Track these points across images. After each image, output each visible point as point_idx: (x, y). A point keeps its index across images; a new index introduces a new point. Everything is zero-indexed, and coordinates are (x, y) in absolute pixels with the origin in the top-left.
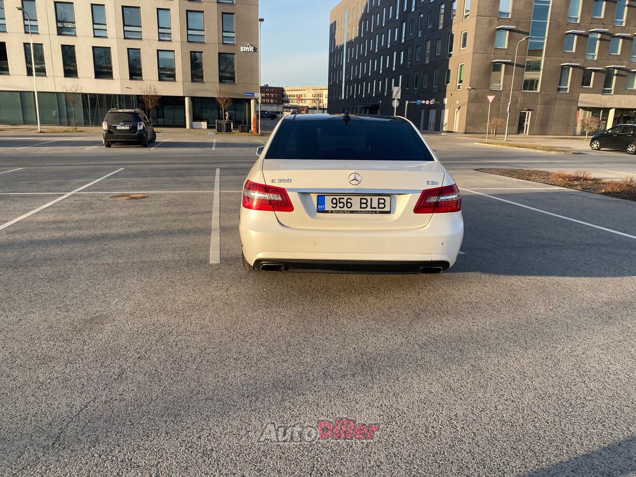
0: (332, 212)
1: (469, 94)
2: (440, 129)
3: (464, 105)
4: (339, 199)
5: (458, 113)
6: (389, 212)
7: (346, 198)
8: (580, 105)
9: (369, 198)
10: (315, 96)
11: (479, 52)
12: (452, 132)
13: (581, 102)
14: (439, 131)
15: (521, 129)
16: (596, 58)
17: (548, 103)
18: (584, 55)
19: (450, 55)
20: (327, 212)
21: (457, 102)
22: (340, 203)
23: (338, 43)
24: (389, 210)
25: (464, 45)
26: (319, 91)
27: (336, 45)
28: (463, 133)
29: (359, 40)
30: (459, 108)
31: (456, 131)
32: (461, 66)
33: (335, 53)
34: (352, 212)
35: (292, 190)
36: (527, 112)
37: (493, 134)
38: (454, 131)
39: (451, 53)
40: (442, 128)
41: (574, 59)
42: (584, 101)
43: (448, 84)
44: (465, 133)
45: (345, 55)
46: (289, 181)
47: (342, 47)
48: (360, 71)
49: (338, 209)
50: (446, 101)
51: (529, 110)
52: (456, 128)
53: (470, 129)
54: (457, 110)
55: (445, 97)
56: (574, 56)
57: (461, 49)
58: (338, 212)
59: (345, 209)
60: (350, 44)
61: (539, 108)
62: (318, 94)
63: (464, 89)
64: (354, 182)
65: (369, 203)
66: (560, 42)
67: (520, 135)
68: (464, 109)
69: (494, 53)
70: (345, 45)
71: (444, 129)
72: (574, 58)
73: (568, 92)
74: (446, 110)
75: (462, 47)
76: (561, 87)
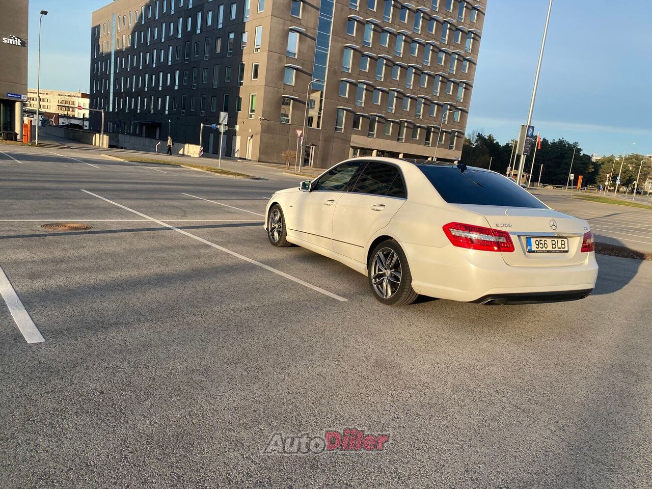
0: (537, 252)
1: (262, 125)
2: (232, 154)
3: (257, 134)
4: (540, 240)
5: (251, 140)
6: (567, 251)
7: (543, 239)
8: (352, 144)
9: (556, 240)
10: (62, 103)
11: (270, 85)
12: (245, 159)
13: (353, 142)
14: (231, 156)
15: (306, 161)
16: (363, 105)
17: (327, 140)
18: (354, 101)
19: (241, 84)
20: (533, 252)
21: (250, 130)
22: (541, 244)
23: (103, 49)
24: (567, 250)
25: (256, 76)
26: (68, 97)
27: (101, 51)
28: (256, 161)
29: (130, 51)
30: (252, 137)
31: (250, 158)
32: (253, 96)
33: (98, 60)
34: (548, 252)
35: (514, 233)
36: (311, 147)
37: (287, 165)
38: (247, 158)
39: (242, 81)
40: (234, 155)
41: (347, 104)
42: (355, 141)
43: (239, 112)
44: (259, 161)
45: (113, 64)
46: (510, 225)
47: (109, 55)
48: (133, 83)
49: (540, 249)
50: (237, 128)
51: (313, 145)
52: (249, 156)
53: (264, 158)
54: (249, 138)
55: (236, 124)
56: (347, 101)
57: (252, 79)
58: (540, 252)
59: (544, 249)
60: (118, 53)
61: (321, 144)
62: (66, 101)
63: (255, 119)
64: (553, 227)
65: (556, 244)
66: (336, 87)
67: (306, 167)
68: (258, 138)
69: (283, 89)
70: (113, 53)
71: (236, 155)
72: (347, 102)
73: (343, 132)
74: (237, 137)
75: (254, 78)
76: (338, 127)
